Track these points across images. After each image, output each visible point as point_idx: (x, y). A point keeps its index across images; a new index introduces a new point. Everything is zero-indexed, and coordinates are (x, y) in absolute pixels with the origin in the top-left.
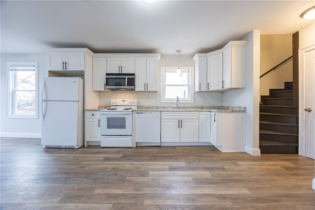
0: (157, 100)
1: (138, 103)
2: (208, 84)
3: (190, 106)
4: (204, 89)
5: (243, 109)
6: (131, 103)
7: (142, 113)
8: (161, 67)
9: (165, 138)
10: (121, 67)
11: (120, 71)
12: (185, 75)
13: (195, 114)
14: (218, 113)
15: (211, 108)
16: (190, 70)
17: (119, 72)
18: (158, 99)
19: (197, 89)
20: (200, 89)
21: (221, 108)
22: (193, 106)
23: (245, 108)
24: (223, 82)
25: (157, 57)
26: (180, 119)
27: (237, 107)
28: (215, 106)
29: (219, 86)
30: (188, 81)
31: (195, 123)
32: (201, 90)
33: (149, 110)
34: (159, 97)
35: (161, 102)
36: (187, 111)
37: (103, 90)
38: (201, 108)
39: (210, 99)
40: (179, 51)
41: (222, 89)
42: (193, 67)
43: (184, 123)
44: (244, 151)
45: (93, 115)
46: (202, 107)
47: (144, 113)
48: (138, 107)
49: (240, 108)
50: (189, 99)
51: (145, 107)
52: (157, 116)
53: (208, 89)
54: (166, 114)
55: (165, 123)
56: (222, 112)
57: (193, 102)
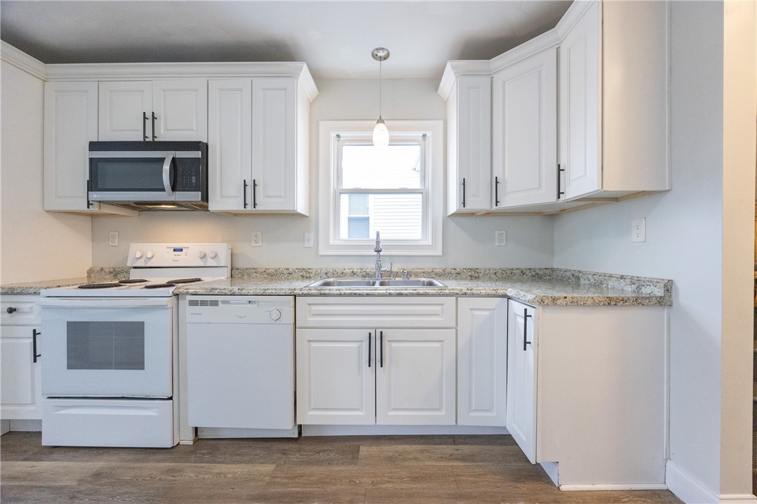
0: (306, 244)
1: (232, 256)
2: (497, 182)
3: (428, 266)
4: (479, 202)
5: (659, 292)
6: (204, 257)
7: (215, 303)
8: (321, 123)
9: (315, 409)
10: (150, 119)
11: (149, 134)
12: (412, 154)
13: (438, 308)
14: (540, 309)
15: (509, 276)
16: (429, 134)
17: (145, 137)
18: (311, 244)
19: (453, 207)
20: (464, 203)
21: (545, 275)
22: (438, 267)
23: (669, 287)
24: (559, 170)
25: (292, 76)
26: (376, 329)
27: (622, 277)
28: (523, 266)
29: (540, 187)
30: (424, 178)
31: (437, 345)
32: (471, 206)
33: (244, 292)
34: (312, 235)
35: (321, 253)
36: (406, 295)
37: (83, 207)
38: (471, 276)
39: (504, 244)
40: (381, 54)
41: (553, 198)
42: (442, 122)
43: (394, 345)
44: (663, 487)
45: (11, 311)
46: (476, 270)
47: (224, 302)
48: (235, 272)
49: (638, 282)
50: (425, 243)
51: (262, 273)
52: (275, 316)
53: (497, 202)
54: (314, 308)
55: (314, 345)
56: (561, 305)
57: (440, 253)
